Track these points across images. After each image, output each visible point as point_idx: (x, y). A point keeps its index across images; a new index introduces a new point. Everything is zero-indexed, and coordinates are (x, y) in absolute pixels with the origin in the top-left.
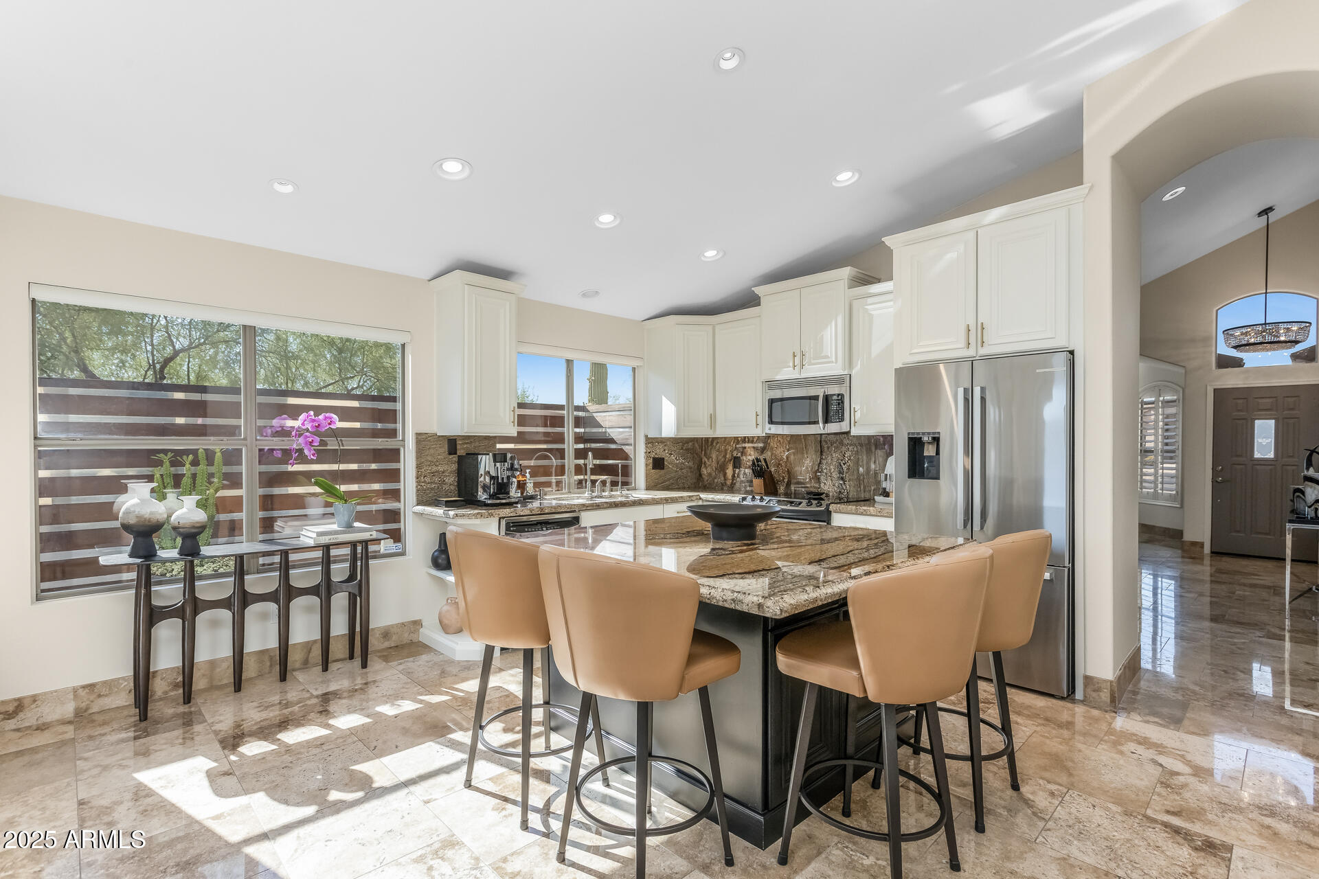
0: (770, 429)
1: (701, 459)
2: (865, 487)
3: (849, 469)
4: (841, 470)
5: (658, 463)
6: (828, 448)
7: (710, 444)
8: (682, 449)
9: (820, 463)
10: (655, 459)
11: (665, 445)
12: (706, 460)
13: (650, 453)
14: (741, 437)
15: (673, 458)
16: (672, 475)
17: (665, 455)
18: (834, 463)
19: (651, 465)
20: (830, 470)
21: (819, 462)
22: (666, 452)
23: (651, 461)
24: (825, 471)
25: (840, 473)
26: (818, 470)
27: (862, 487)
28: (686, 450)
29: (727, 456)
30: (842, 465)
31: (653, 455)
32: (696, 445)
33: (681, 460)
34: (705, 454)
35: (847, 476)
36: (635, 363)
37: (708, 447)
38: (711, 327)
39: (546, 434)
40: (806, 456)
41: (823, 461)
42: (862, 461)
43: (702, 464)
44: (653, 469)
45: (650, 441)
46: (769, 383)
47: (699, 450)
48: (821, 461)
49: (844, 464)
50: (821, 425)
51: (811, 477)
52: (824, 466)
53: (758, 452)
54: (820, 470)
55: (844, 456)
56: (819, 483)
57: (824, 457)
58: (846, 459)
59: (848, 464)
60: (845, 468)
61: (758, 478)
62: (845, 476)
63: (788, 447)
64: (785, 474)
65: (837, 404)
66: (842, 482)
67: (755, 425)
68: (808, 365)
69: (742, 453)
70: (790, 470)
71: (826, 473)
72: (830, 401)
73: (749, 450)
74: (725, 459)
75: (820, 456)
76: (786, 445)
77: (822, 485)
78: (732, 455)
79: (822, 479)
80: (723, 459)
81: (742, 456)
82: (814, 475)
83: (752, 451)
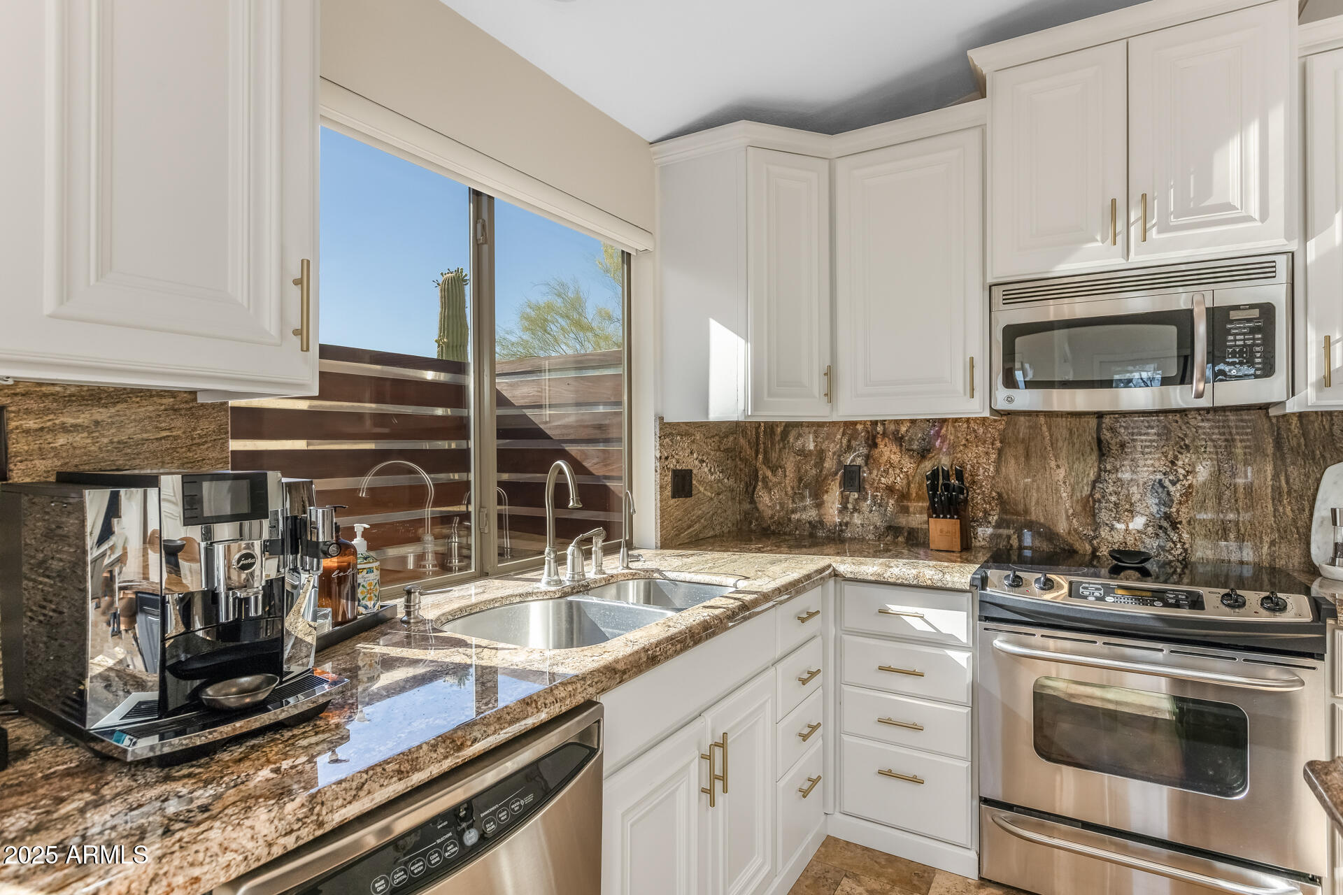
0: (1010, 399)
1: (756, 471)
3: (1188, 494)
4: (1164, 496)
5: (681, 484)
7: (777, 438)
8: (719, 449)
9: (1098, 479)
10: (676, 473)
11: (693, 442)
12: (769, 473)
13: (667, 458)
14: (864, 423)
15: (706, 470)
16: (705, 508)
17: (690, 463)
18: (1142, 481)
19: (669, 488)
20: (1128, 496)
21: (1092, 477)
22: (695, 455)
23: (669, 478)
24: (1113, 499)
25: (1161, 503)
26: (1091, 495)
28: (727, 450)
29: (827, 465)
30: (1167, 483)
31: (672, 464)
32: (742, 441)
33: (718, 475)
34: (766, 461)
35: (1183, 509)
36: (633, 242)
37: (773, 444)
38: (826, 162)
39: (380, 418)
40: (1053, 464)
41: (1105, 476)
43: (757, 480)
44: (673, 497)
45: (669, 432)
46: (1012, 286)
47: (749, 452)
48: (1099, 476)
49: (1174, 483)
50: (1198, 385)
51: (1071, 511)
52: (1111, 489)
53: (911, 457)
54: (1097, 496)
55: (1173, 463)
56: (1096, 526)
57: (1108, 467)
58: (1181, 471)
59: (1187, 484)
60: (1176, 491)
61: (945, 517)
62: (1178, 511)
63: (998, 444)
64: (990, 504)
65: (1253, 331)
66: (1165, 524)
67: (962, 392)
68: (1159, 232)
69: (868, 458)
70: (1005, 495)
71: (1115, 504)
72: (1232, 322)
73: (888, 451)
74: (821, 471)
75: (1096, 464)
76: (994, 440)
77: (1104, 532)
78: (840, 462)
79: (1104, 516)
80: (814, 472)
81: (867, 464)
82: (1079, 508)
83: (895, 453)
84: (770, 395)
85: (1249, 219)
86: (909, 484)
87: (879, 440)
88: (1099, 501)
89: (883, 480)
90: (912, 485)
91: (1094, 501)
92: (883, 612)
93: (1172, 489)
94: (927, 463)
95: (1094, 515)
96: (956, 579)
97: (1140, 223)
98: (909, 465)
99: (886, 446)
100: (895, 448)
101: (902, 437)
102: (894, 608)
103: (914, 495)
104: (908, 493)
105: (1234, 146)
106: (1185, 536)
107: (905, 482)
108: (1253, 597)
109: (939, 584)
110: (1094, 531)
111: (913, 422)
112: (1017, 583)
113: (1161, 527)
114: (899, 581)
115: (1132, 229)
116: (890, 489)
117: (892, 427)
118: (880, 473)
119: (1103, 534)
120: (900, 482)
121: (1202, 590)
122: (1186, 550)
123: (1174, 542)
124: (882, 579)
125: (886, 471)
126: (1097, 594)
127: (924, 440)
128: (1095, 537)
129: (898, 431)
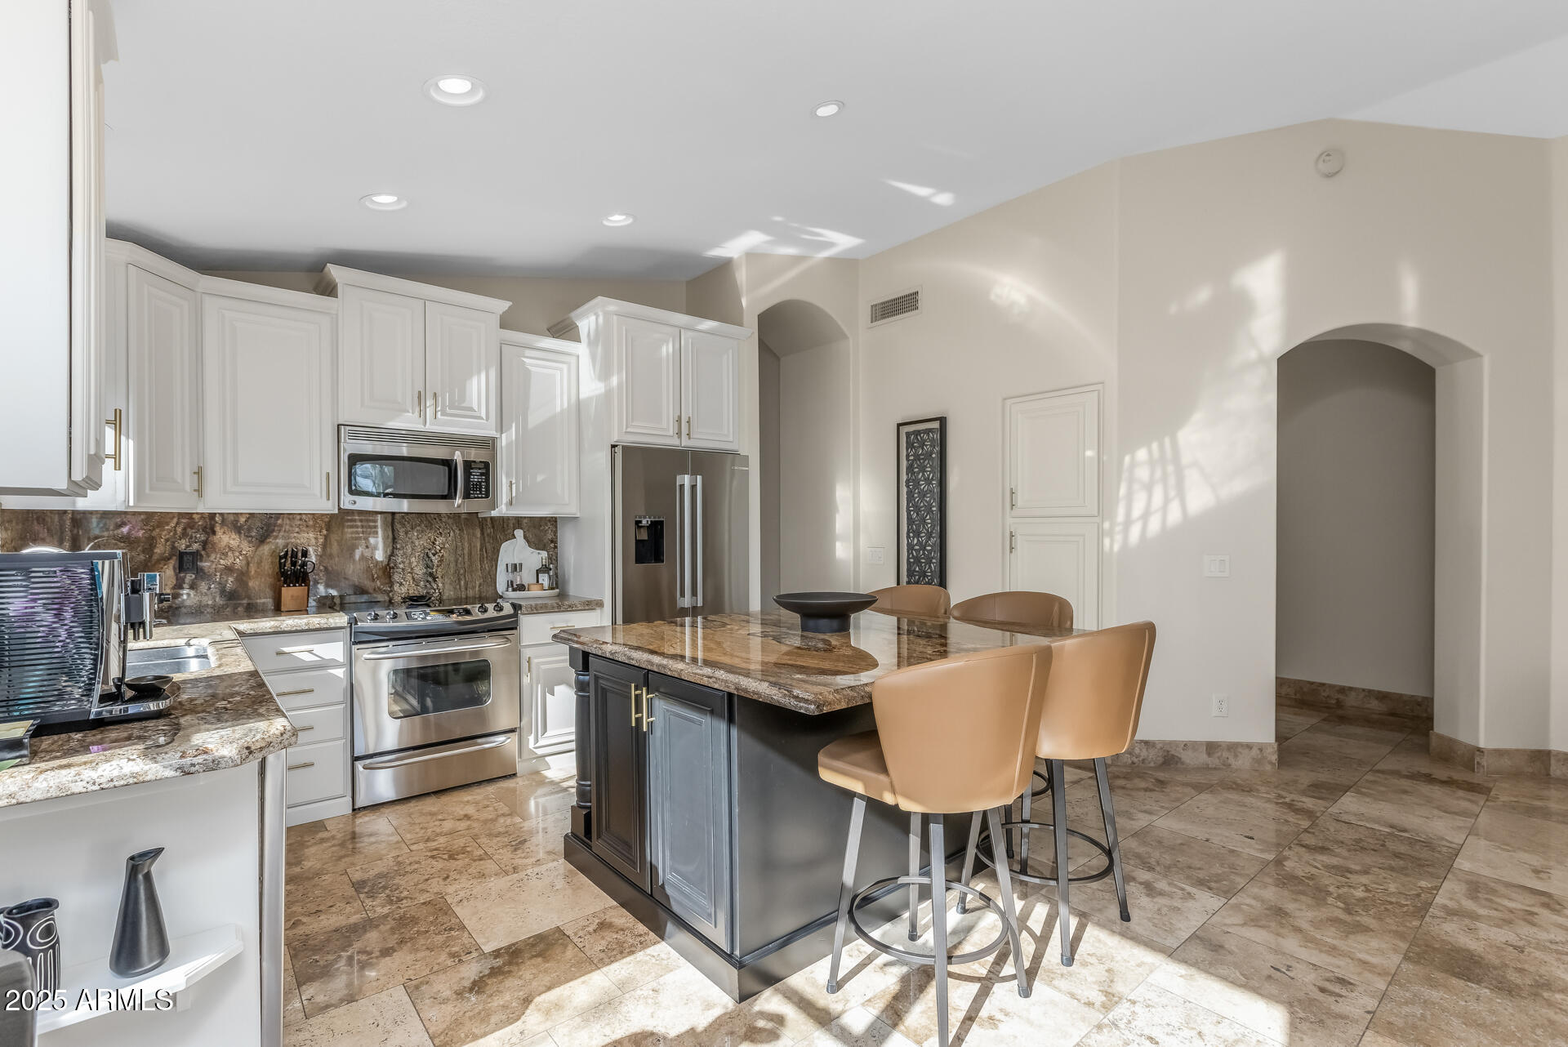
0: (353, 502)
2: (466, 584)
3: (441, 561)
4: (429, 563)
6: (406, 533)
9: (392, 554)
18: (417, 554)
20: (410, 563)
24: (401, 566)
25: (427, 567)
26: (388, 564)
27: (462, 583)
30: (431, 555)
35: (439, 569)
41: (396, 552)
42: (463, 549)
46: (350, 428)
48: (393, 552)
49: (434, 555)
50: (458, 501)
51: (376, 576)
52: (400, 560)
53: (250, 542)
54: (392, 565)
55: (433, 543)
56: (391, 584)
57: (398, 546)
58: (438, 547)
59: (441, 555)
60: (435, 560)
61: (295, 586)
62: (436, 571)
63: (325, 532)
64: (318, 575)
65: (482, 474)
66: (430, 579)
67: (319, 494)
68: (442, 415)
69: (205, 544)
70: (330, 568)
71: (403, 569)
72: (472, 469)
73: (226, 538)
74: (151, 557)
75: (391, 545)
76: (322, 529)
77: (396, 587)
78: (173, 548)
79: (396, 577)
80: (142, 557)
81: (204, 549)
82: (381, 573)
83: (234, 539)
84: (151, 489)
85: (480, 418)
86: (248, 564)
87: (217, 528)
88: (393, 568)
89: (222, 562)
90: (251, 565)
91: (390, 568)
92: (279, 653)
93: (433, 558)
94: (265, 547)
95: (390, 577)
96: (337, 621)
97: (433, 408)
98: (248, 549)
99: (224, 533)
100: (233, 536)
101: (242, 526)
102: (286, 650)
103: (253, 573)
104: (248, 571)
105: (475, 380)
106: (440, 585)
107: (244, 562)
108: (490, 606)
109: (325, 626)
110: (390, 587)
111: (252, 515)
112: (376, 618)
113: (428, 581)
114: (294, 629)
115: (428, 410)
116: (229, 569)
117: (232, 518)
118: (218, 556)
119: (395, 588)
120: (239, 562)
121: (469, 607)
122: (440, 593)
123: (435, 590)
124: (279, 629)
125: (225, 555)
126: (421, 616)
127: (262, 528)
128: (391, 591)
129: (237, 521)
